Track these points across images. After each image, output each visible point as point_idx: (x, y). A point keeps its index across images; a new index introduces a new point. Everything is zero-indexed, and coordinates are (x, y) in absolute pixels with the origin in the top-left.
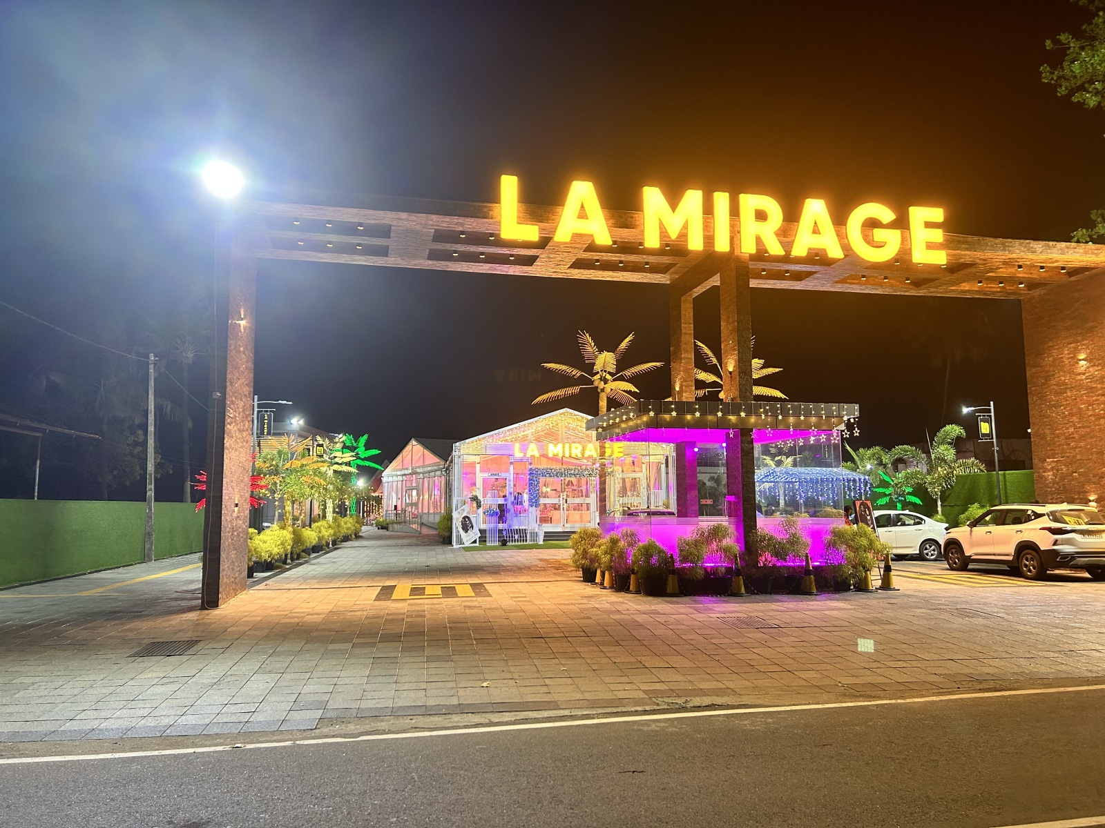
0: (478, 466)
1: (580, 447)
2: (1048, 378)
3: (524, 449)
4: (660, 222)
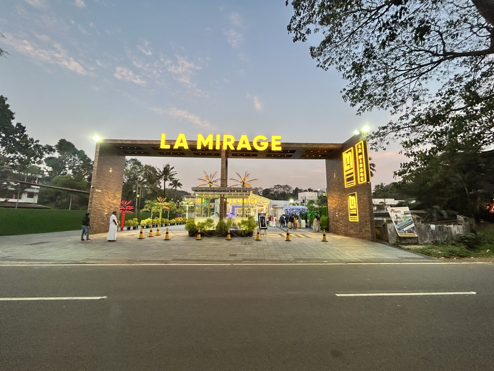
4: (202, 143)
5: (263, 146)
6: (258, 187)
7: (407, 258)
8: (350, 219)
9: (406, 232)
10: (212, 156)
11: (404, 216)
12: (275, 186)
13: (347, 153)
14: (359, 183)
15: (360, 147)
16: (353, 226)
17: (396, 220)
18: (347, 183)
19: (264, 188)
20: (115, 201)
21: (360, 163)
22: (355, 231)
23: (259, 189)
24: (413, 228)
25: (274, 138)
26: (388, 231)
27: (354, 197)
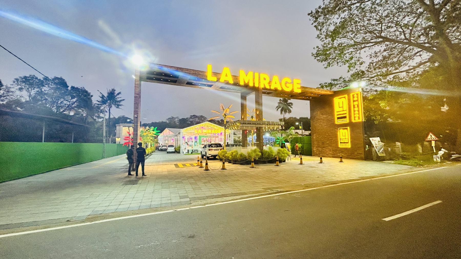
0: (186, 135)
1: (211, 131)
2: (315, 117)
3: (198, 131)
4: (244, 79)
8: (340, 145)
9: (381, 153)
11: (378, 143)
12: (192, 116)
13: (340, 98)
14: (353, 121)
15: (355, 96)
16: (344, 151)
17: (376, 146)
18: (338, 120)
19: (181, 118)
24: (383, 150)
25: (296, 81)
26: (373, 153)
27: (346, 131)
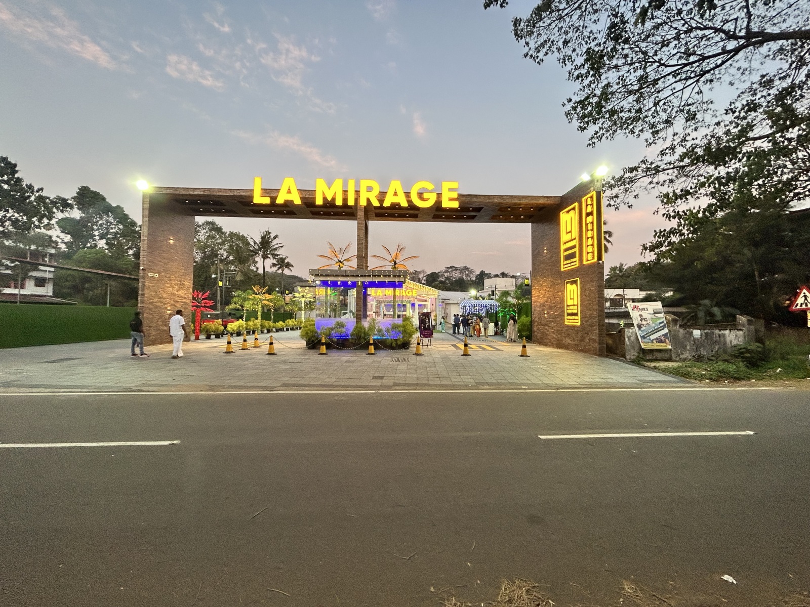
4: (323, 194)
5: (427, 200)
6: (419, 270)
7: (653, 382)
8: (566, 320)
9: (654, 341)
10: (341, 217)
11: (653, 316)
12: (447, 268)
13: (568, 212)
14: (585, 263)
15: (589, 202)
16: (571, 332)
17: (640, 322)
18: (565, 263)
19: (429, 272)
20: (182, 293)
21: (588, 230)
22: (574, 340)
23: (420, 272)
24: (665, 335)
25: (446, 186)
26: (627, 339)
27: (574, 286)
